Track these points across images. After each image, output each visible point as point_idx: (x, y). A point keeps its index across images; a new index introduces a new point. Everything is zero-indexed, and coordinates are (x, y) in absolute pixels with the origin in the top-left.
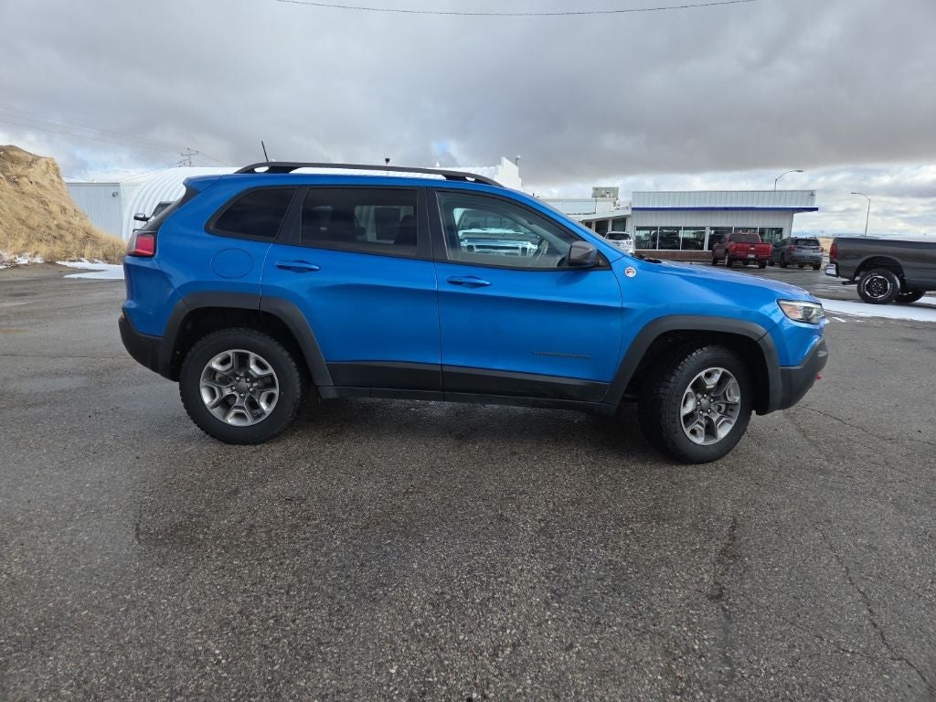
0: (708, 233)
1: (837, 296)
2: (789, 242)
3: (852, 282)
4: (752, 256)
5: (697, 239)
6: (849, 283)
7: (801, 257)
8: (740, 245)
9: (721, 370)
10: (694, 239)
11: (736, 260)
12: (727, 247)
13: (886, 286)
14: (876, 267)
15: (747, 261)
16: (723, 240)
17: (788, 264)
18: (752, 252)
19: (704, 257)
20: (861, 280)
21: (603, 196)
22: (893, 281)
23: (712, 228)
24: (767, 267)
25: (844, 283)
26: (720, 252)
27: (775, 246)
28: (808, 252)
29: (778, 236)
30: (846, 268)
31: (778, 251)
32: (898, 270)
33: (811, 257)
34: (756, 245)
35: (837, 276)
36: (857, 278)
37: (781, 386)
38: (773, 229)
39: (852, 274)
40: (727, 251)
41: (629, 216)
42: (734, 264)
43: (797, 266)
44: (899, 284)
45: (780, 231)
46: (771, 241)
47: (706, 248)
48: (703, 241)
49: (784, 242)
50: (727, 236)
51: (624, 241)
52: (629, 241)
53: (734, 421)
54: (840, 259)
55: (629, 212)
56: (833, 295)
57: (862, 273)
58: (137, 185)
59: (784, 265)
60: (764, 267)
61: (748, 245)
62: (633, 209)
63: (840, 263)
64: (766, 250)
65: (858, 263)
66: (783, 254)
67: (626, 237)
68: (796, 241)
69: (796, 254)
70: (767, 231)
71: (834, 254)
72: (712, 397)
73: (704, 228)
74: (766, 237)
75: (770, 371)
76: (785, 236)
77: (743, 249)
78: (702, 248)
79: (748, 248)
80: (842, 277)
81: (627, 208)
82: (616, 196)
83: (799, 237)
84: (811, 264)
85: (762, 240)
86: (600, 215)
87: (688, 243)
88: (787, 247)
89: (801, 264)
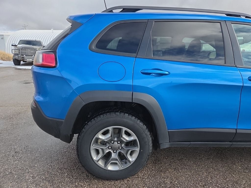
58: (9, 35)
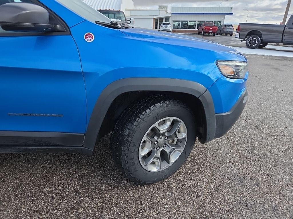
0: (197, 23)
1: (238, 46)
2: (223, 26)
3: (244, 40)
4: (211, 31)
5: (194, 25)
6: (243, 41)
7: (226, 31)
8: (207, 27)
9: (172, 118)
10: (193, 25)
11: (205, 33)
12: (203, 28)
13: (256, 42)
14: (253, 34)
15: (209, 33)
16: (202, 25)
17: (223, 34)
18: (211, 30)
19: (195, 32)
20: (247, 40)
21: (163, 9)
22: (258, 40)
23: (198, 21)
24: (215, 35)
25: (241, 41)
26: (201, 30)
27: (218, 27)
28: (229, 30)
29: (220, 23)
30: (243, 35)
31: (219, 29)
32: (260, 35)
33: (230, 31)
34: (213, 27)
35: (239, 38)
36: (246, 39)
37: (215, 127)
38: (218, 21)
39: (245, 37)
40: (203, 29)
41: (170, 16)
42: (205, 34)
43: (225, 35)
44: (260, 41)
45: (220, 22)
46: (217, 26)
47: (196, 29)
48: (195, 26)
49: (221, 26)
50: (203, 24)
51: (168, 26)
52: (170, 25)
53: (182, 150)
54: (241, 31)
55: (170, 15)
56: (236, 45)
57: (248, 37)
59: (221, 35)
60: (214, 35)
61: (210, 27)
62: (172, 14)
63: (241, 33)
64: (216, 29)
65: (247, 33)
66: (221, 30)
67: (169, 24)
68: (225, 26)
69: (225, 30)
70: (216, 22)
71: (238, 30)
72: (167, 137)
73: (196, 21)
74: (216, 25)
75: (207, 119)
76: (222, 24)
77: (208, 29)
78: (195, 29)
79: (210, 28)
80: (241, 38)
81: (170, 13)
82: (167, 9)
83: (226, 24)
84: (230, 34)
85: (215, 25)
86: (161, 16)
87: (190, 27)
88: (222, 28)
89: (227, 34)
